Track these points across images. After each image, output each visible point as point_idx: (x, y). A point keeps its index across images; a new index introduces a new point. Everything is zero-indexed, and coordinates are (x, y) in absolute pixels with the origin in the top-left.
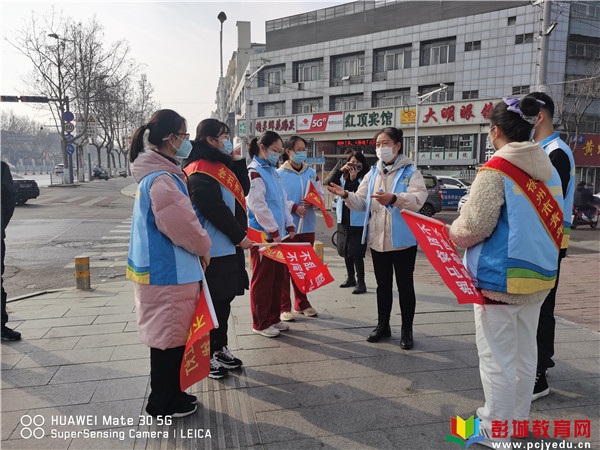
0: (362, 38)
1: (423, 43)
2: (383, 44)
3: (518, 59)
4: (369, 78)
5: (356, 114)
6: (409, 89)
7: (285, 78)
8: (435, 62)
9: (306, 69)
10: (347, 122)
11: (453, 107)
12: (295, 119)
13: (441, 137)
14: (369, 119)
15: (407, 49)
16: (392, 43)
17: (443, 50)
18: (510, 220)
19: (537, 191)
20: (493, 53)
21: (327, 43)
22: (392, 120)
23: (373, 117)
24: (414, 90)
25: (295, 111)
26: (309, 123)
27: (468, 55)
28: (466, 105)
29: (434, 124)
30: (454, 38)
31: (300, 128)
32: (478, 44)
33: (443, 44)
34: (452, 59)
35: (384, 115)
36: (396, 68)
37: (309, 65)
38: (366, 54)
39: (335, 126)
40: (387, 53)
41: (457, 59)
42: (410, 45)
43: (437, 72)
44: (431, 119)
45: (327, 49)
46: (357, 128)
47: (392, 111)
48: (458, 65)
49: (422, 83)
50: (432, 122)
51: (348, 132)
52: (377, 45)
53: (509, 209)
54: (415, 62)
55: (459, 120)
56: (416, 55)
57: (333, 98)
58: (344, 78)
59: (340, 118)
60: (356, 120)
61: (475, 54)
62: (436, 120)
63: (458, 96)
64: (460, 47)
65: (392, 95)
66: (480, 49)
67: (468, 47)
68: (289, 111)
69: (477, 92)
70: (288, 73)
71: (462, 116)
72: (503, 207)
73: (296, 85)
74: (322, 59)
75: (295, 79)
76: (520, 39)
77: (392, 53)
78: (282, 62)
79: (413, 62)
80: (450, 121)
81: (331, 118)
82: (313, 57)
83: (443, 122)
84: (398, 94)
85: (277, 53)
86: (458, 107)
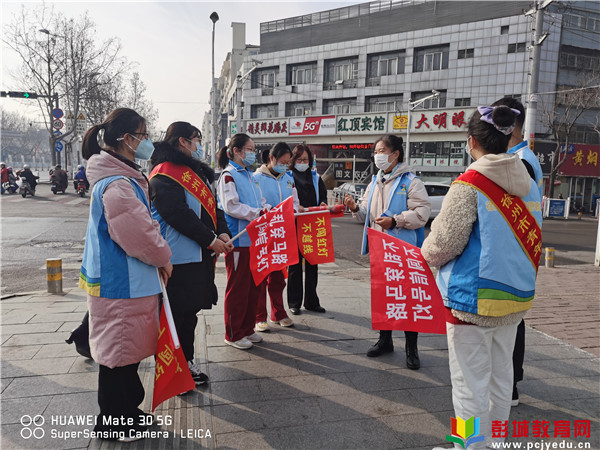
0: (356, 43)
1: (417, 50)
2: (377, 49)
3: (510, 68)
4: (362, 82)
5: (349, 118)
6: (402, 94)
7: (278, 81)
8: (429, 69)
9: (300, 72)
10: (340, 126)
11: (445, 114)
12: (287, 121)
13: (432, 143)
14: (361, 124)
15: (401, 55)
16: (386, 48)
17: (437, 57)
18: (483, 238)
19: (512, 207)
20: (485, 60)
21: (321, 47)
22: (385, 125)
23: (366, 121)
24: (407, 96)
25: (288, 114)
26: (302, 127)
27: (461, 62)
28: (458, 112)
29: (426, 130)
30: (448, 45)
31: (292, 131)
32: (471, 51)
33: (437, 51)
34: (445, 66)
35: (376, 120)
36: (390, 74)
37: (303, 68)
38: (360, 58)
39: (328, 129)
40: (380, 59)
41: (450, 66)
42: (404, 51)
43: (430, 78)
44: (423, 125)
45: (321, 52)
46: (350, 132)
47: (384, 116)
48: (451, 72)
49: (414, 90)
50: (424, 129)
51: (340, 136)
52: (370, 50)
53: (481, 226)
54: (409, 69)
55: (451, 127)
56: (409, 61)
57: (326, 102)
58: (337, 82)
59: (333, 121)
60: (349, 125)
61: (468, 62)
62: (428, 126)
63: (450, 103)
64: (453, 55)
65: (385, 101)
66: (473, 56)
67: (462, 54)
68: (282, 113)
69: (469, 99)
70: (282, 76)
71: (454, 123)
72: (476, 224)
73: (289, 88)
74: (315, 62)
75: (289, 82)
76: (512, 49)
77: (386, 59)
78: (276, 64)
79: (406, 68)
80: (442, 128)
81: (324, 122)
82: (306, 60)
83: (435, 128)
84: (391, 99)
85: (271, 55)
86: (450, 114)
